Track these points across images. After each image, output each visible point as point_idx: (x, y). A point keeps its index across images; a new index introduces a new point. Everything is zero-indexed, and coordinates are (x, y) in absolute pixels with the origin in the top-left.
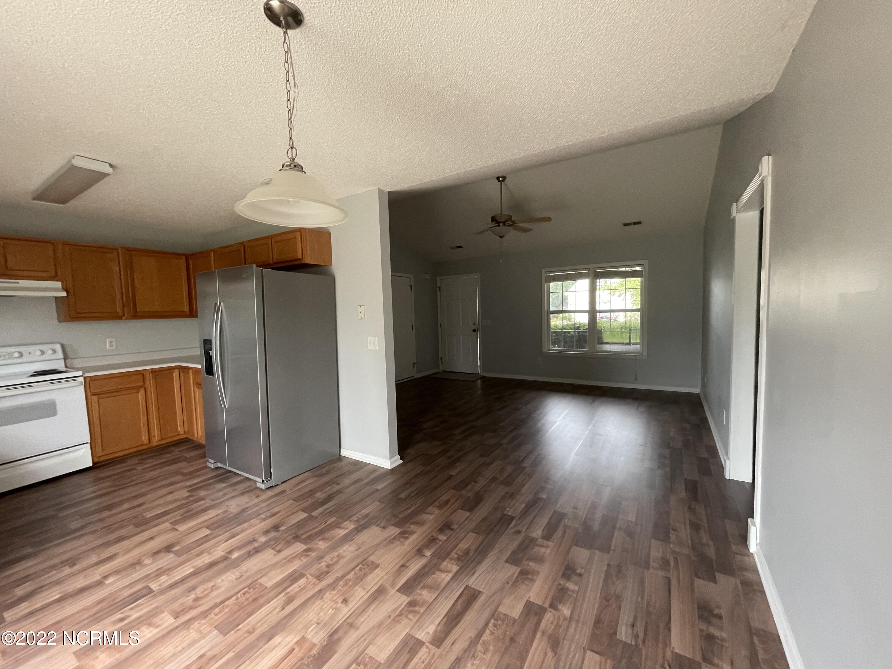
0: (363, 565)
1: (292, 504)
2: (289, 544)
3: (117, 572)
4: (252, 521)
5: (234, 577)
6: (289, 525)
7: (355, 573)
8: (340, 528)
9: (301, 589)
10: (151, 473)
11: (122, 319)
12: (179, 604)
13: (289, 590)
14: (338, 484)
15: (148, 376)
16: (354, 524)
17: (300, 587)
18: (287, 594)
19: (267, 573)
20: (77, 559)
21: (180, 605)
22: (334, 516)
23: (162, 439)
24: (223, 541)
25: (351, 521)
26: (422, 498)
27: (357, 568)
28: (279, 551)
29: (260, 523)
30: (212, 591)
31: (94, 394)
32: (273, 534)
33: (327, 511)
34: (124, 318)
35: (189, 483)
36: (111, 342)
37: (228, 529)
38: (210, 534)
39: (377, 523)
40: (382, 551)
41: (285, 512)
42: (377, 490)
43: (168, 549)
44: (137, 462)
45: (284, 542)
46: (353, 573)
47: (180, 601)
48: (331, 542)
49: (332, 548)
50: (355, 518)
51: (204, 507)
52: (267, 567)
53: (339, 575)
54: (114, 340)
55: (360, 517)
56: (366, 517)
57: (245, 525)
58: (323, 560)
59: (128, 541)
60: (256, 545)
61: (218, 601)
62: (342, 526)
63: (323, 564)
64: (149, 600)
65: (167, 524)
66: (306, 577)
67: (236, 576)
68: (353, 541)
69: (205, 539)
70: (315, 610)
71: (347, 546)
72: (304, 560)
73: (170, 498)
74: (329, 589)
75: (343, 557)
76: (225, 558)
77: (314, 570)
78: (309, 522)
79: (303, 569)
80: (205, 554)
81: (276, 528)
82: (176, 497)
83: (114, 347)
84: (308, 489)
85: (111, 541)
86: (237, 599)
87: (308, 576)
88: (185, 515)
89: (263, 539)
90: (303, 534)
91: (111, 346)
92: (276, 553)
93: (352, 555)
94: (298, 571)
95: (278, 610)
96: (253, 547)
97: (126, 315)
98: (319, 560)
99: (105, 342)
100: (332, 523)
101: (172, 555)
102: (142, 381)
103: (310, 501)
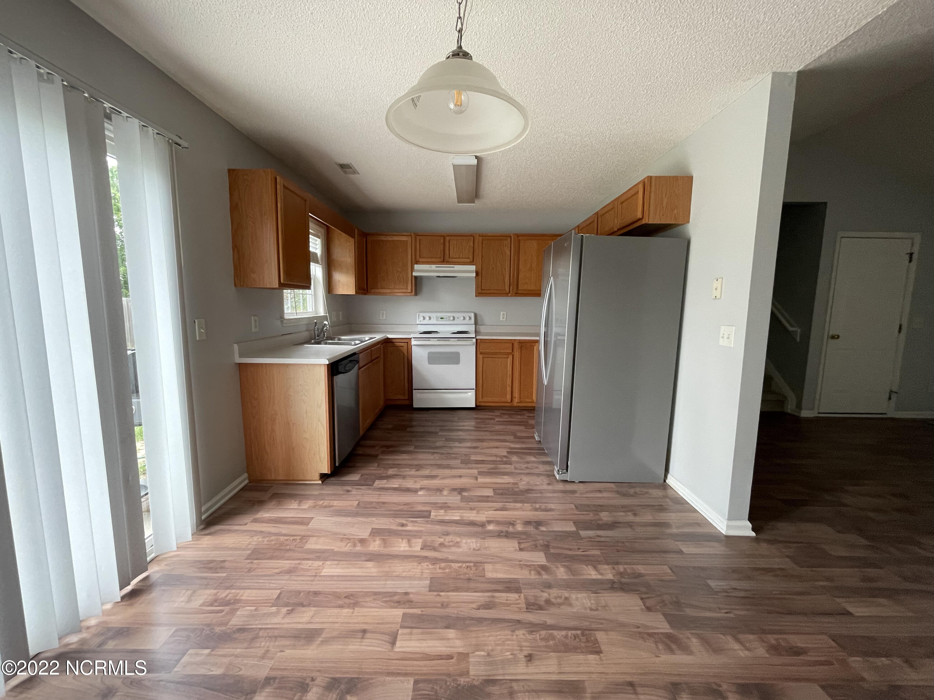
0: (583, 635)
1: (572, 509)
2: (535, 548)
3: (428, 489)
4: (526, 505)
5: (475, 546)
6: (551, 530)
7: (566, 637)
8: (595, 568)
9: (506, 604)
10: (499, 426)
11: (508, 296)
12: (431, 539)
13: (497, 594)
14: (635, 515)
15: (516, 346)
16: (614, 575)
17: (507, 600)
18: (493, 597)
19: (496, 563)
20: (422, 468)
21: (432, 541)
22: (601, 549)
23: (520, 402)
24: (493, 509)
25: (614, 568)
26: (748, 610)
27: (573, 632)
28: (521, 550)
29: (530, 510)
30: (454, 546)
31: (481, 353)
32: (531, 529)
33: (599, 539)
34: (509, 295)
35: (512, 445)
36: (503, 315)
37: (505, 500)
38: (492, 496)
39: (643, 596)
40: (619, 637)
41: (558, 513)
42: (681, 552)
43: (460, 490)
44: (499, 414)
45: (533, 543)
46: (564, 633)
47: (433, 537)
48: (572, 577)
49: (568, 585)
50: (621, 568)
51: (506, 470)
52: (501, 557)
53: (550, 621)
54: (505, 313)
55: (629, 571)
56: (635, 578)
57: (519, 505)
58: (547, 590)
59: (449, 470)
60: (511, 529)
61: (451, 557)
62: (599, 566)
63: (545, 595)
64: (423, 522)
65: (476, 471)
66: (519, 594)
67: (476, 546)
68: (598, 595)
69: (485, 499)
70: (498, 637)
71: (585, 595)
72: (533, 576)
73: (494, 451)
74: (526, 628)
75: (570, 605)
76: (483, 525)
77: (531, 593)
78: (570, 538)
79: (525, 584)
80: (475, 512)
81: (538, 524)
82: (498, 453)
83: (505, 319)
84: (600, 502)
85: (443, 465)
86: (460, 567)
87: (522, 595)
88: (490, 471)
89: (519, 528)
90: (554, 548)
91: (503, 318)
92: (518, 548)
93: (582, 611)
94: (519, 583)
95: (474, 606)
96: (507, 529)
97: (511, 292)
98: (545, 587)
99: (500, 314)
100: (593, 556)
101: (459, 497)
102: (511, 349)
103: (590, 516)
